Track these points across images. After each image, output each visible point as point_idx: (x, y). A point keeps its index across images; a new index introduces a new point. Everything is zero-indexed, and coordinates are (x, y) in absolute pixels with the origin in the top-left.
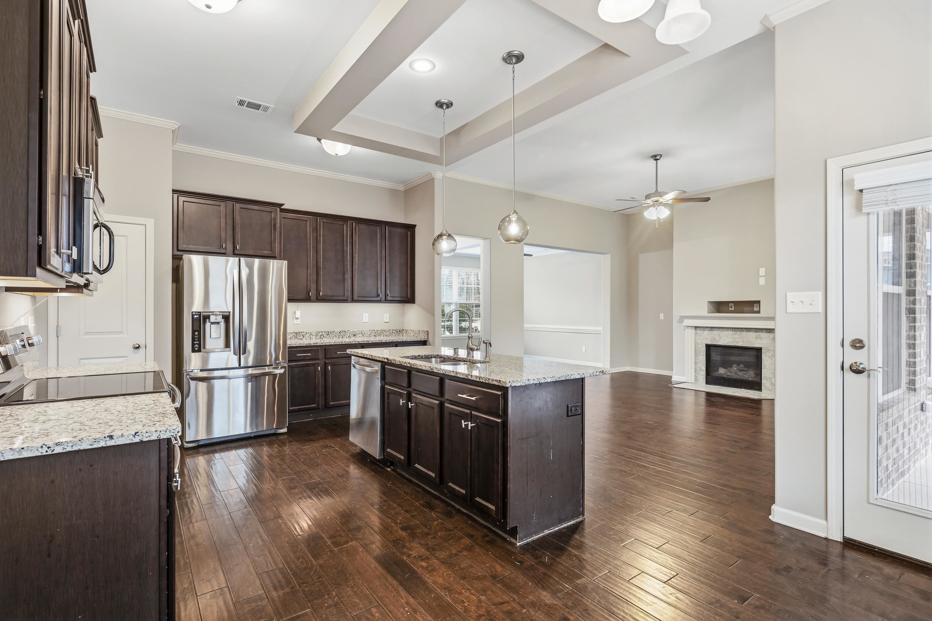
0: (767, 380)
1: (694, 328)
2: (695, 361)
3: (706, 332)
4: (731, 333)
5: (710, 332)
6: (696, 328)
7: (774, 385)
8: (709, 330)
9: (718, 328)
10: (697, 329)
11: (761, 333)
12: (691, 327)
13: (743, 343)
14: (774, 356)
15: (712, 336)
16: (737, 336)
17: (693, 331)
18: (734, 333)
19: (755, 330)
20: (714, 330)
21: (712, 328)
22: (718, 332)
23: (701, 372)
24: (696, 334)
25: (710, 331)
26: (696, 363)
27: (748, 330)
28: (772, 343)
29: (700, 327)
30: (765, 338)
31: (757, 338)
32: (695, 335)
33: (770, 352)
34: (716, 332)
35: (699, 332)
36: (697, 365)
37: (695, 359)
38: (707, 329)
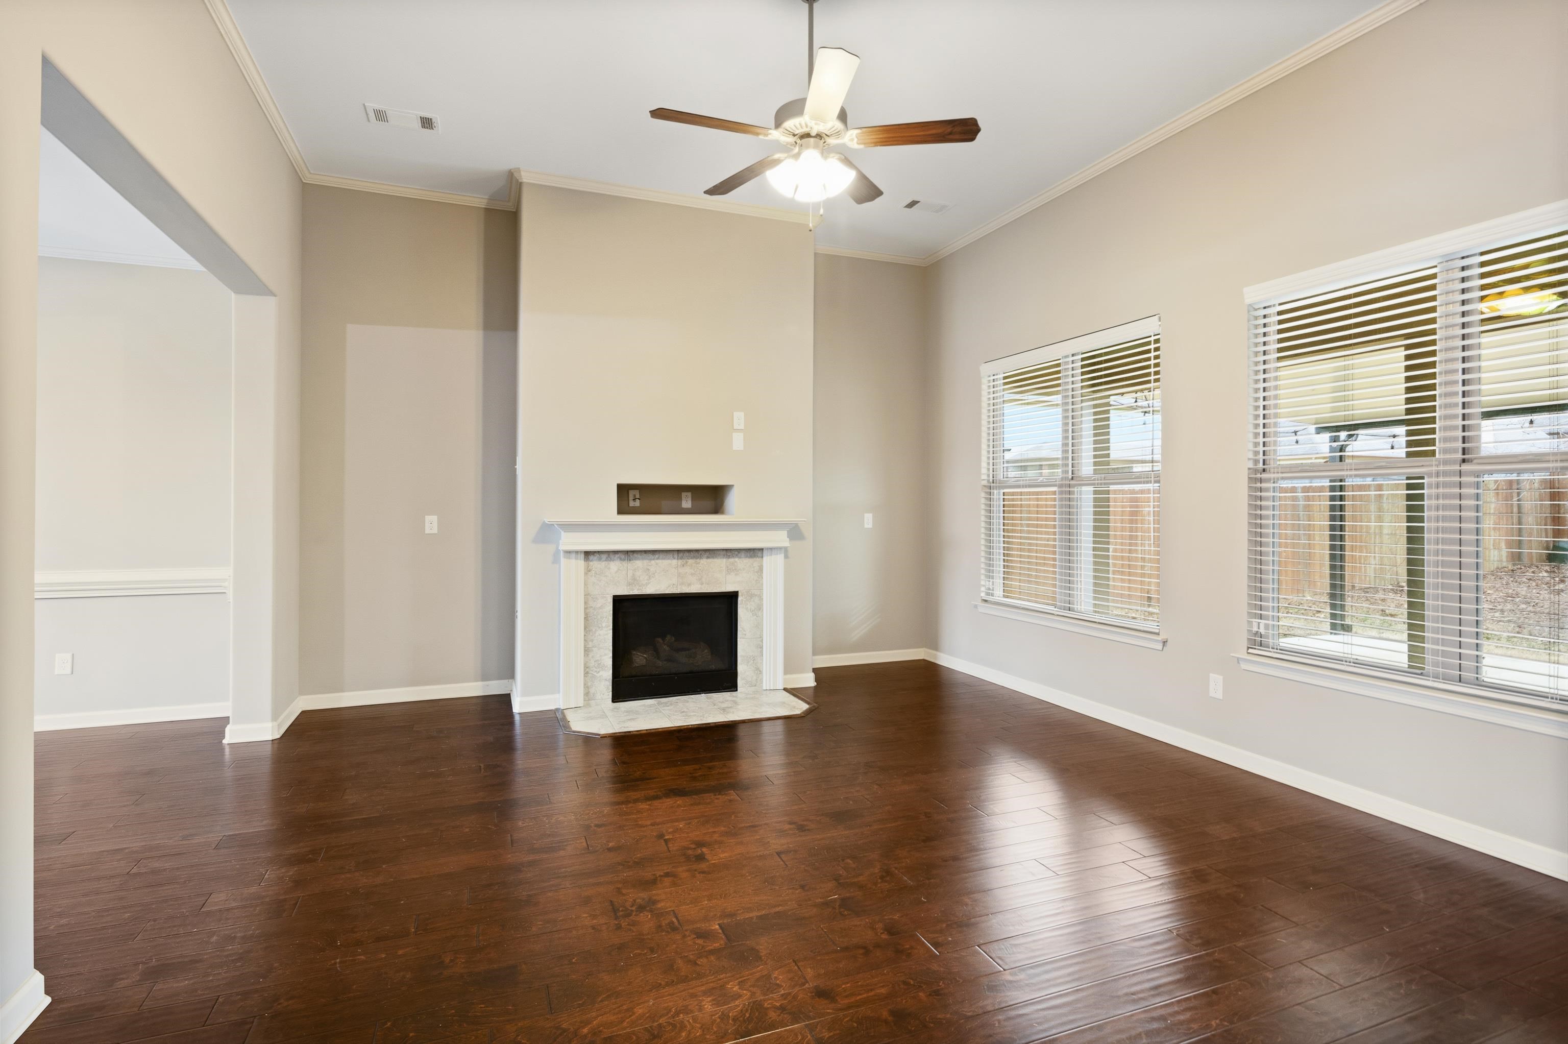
0: (748, 662)
1: (583, 555)
2: (585, 647)
3: (615, 566)
4: (674, 562)
5: (625, 564)
6: (587, 554)
7: (759, 671)
8: (621, 559)
9: (646, 552)
10: (591, 557)
11: (737, 559)
12: (577, 552)
13: (702, 584)
14: (760, 608)
15: (630, 573)
16: (687, 570)
17: (581, 563)
18: (680, 562)
19: (725, 552)
20: (636, 559)
21: (629, 554)
22: (646, 562)
23: (601, 673)
24: (588, 570)
25: (624, 560)
26: (587, 651)
27: (711, 553)
28: (757, 580)
29: (599, 552)
30: (744, 569)
31: (729, 570)
32: (586, 574)
33: (754, 601)
34: (639, 564)
35: (596, 564)
36: (591, 655)
37: (585, 640)
38: (617, 556)
